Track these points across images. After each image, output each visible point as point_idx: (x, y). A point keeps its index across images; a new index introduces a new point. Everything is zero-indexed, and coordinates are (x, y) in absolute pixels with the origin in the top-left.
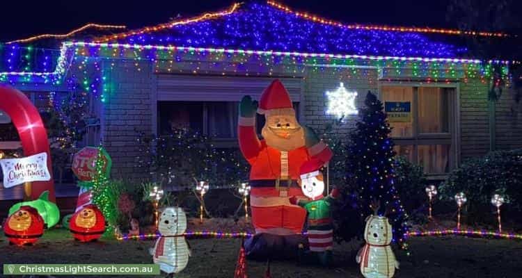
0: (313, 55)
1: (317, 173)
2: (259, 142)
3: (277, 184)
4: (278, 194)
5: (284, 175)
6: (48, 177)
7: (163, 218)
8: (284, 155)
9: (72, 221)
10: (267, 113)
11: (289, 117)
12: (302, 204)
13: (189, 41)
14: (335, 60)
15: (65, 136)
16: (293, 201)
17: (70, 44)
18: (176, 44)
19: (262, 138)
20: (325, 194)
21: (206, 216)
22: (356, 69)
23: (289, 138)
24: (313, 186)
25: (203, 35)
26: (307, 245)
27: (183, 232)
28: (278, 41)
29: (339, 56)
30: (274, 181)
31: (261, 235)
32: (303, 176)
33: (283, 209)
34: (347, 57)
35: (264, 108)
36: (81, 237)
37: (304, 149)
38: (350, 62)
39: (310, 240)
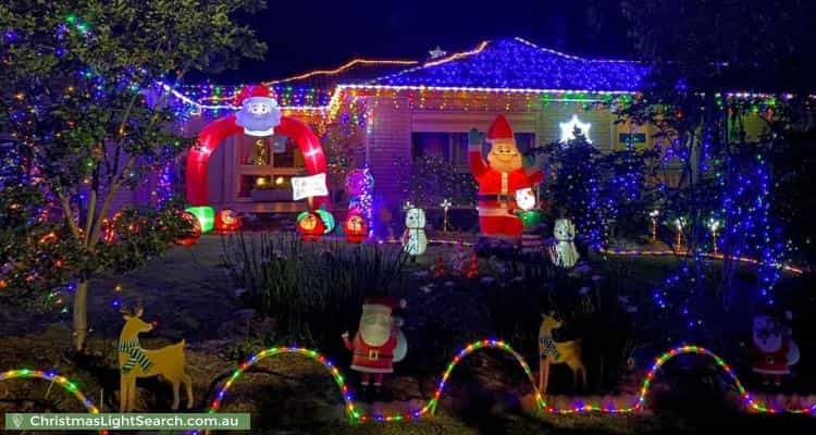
0: (546, 91)
1: (529, 189)
2: (485, 164)
3: (499, 198)
4: (499, 206)
5: (504, 191)
6: (325, 193)
7: (409, 215)
8: (505, 175)
9: (345, 226)
10: (493, 141)
11: (510, 145)
12: (517, 214)
13: (438, 81)
14: (565, 96)
15: (336, 162)
16: (510, 212)
17: (344, 87)
18: (427, 85)
19: (488, 162)
20: (535, 206)
21: (448, 229)
22: (585, 103)
23: (508, 162)
24: (526, 200)
25: (451, 75)
26: (521, 247)
27: (422, 225)
28: (516, 78)
29: (570, 92)
30: (496, 196)
31: (486, 238)
32: (518, 192)
33: (503, 219)
34: (578, 92)
35: (491, 137)
36: (351, 238)
37: (521, 171)
38: (581, 97)
39: (524, 243)
